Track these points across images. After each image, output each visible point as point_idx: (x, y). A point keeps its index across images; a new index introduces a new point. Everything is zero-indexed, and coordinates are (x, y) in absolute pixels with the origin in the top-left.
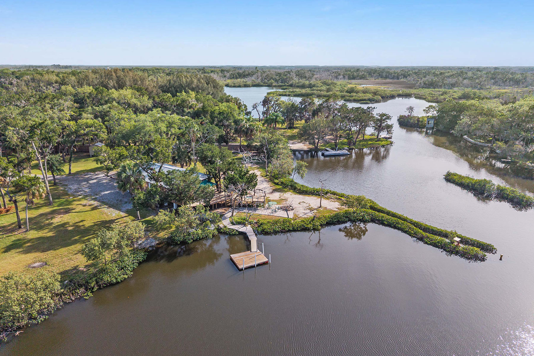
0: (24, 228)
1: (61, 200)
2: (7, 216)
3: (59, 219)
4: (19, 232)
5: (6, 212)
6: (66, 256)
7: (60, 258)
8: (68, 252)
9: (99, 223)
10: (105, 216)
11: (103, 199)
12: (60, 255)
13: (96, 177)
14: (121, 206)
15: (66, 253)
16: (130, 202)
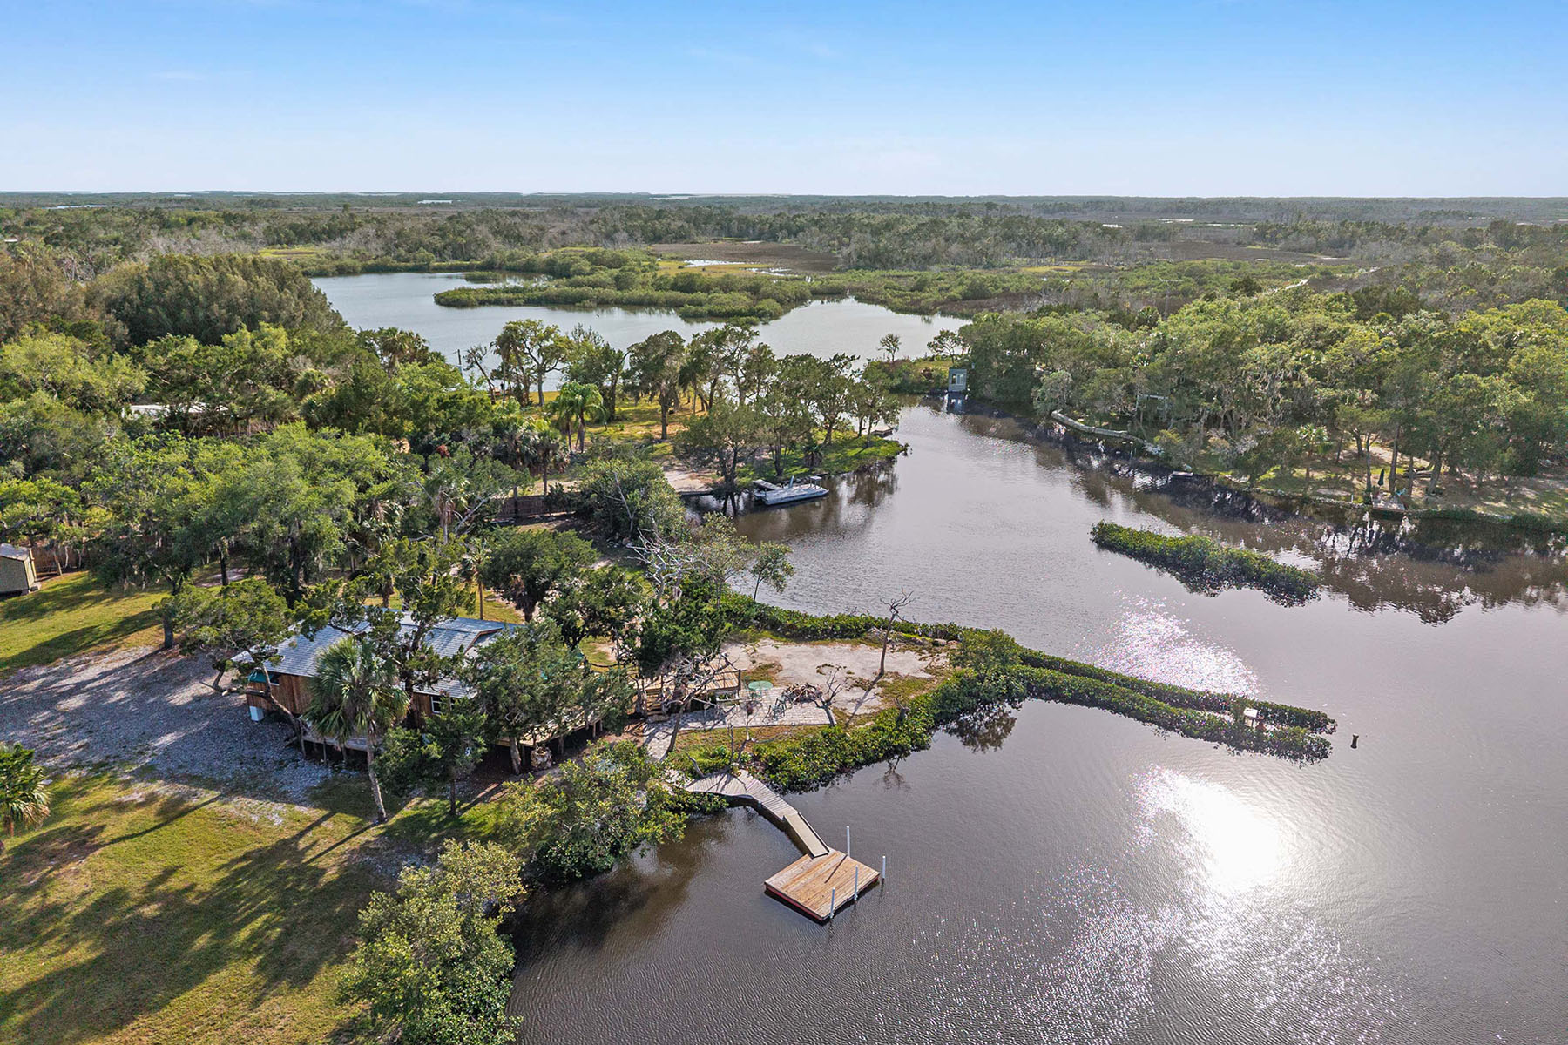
6: (231, 1017)
7: (213, 1032)
8: (225, 999)
9: (244, 864)
10: (250, 832)
11: (180, 767)
12: (206, 1020)
13: (68, 682)
14: (276, 781)
15: (220, 1005)
16: (293, 760)
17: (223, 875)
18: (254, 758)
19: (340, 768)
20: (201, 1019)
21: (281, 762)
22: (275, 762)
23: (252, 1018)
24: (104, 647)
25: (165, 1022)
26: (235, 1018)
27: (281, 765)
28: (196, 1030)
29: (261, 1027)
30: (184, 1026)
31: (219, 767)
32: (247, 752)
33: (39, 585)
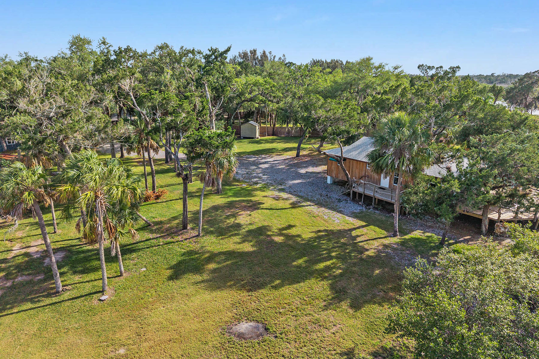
0: (192, 229)
1: (233, 187)
2: (159, 205)
3: (246, 219)
4: (184, 237)
5: (156, 199)
6: (302, 311)
7: (291, 316)
8: (301, 299)
9: (323, 234)
10: (323, 221)
11: (295, 192)
12: (287, 307)
13: (264, 160)
14: (337, 206)
15: (297, 301)
16: (345, 200)
17: (313, 235)
18: (327, 195)
19: (370, 209)
20: (285, 305)
21: (339, 199)
22: (337, 199)
23: (315, 318)
24: (279, 154)
25: (266, 299)
26: (305, 313)
27: (339, 201)
28: (281, 311)
29: (320, 326)
30: (275, 305)
31: (311, 195)
32: (324, 193)
33: (259, 138)
